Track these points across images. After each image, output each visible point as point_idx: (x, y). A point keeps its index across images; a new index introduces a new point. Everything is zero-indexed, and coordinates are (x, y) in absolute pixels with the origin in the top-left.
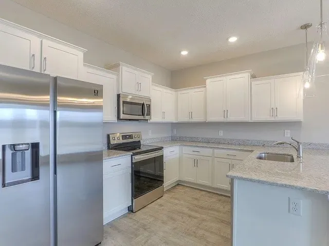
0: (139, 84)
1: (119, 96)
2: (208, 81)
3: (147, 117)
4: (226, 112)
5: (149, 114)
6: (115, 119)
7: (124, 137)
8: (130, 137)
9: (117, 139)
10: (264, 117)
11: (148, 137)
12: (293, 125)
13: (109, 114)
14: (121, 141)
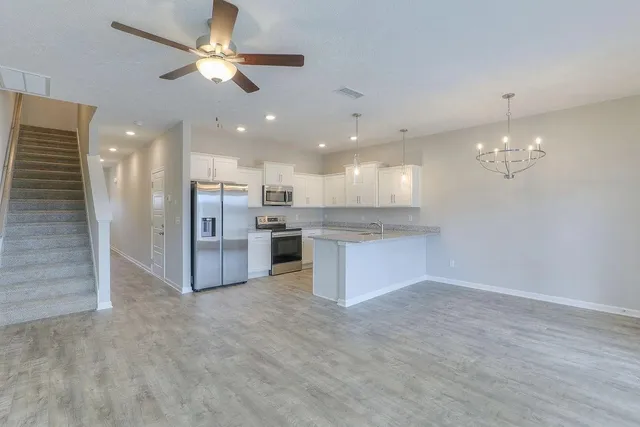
0: (280, 176)
1: (263, 187)
2: (347, 169)
3: (288, 203)
4: (358, 199)
5: (290, 200)
6: (261, 205)
7: (269, 220)
8: (276, 219)
9: (264, 221)
10: (386, 203)
11: (292, 220)
12: (414, 210)
13: (256, 201)
14: (267, 223)
